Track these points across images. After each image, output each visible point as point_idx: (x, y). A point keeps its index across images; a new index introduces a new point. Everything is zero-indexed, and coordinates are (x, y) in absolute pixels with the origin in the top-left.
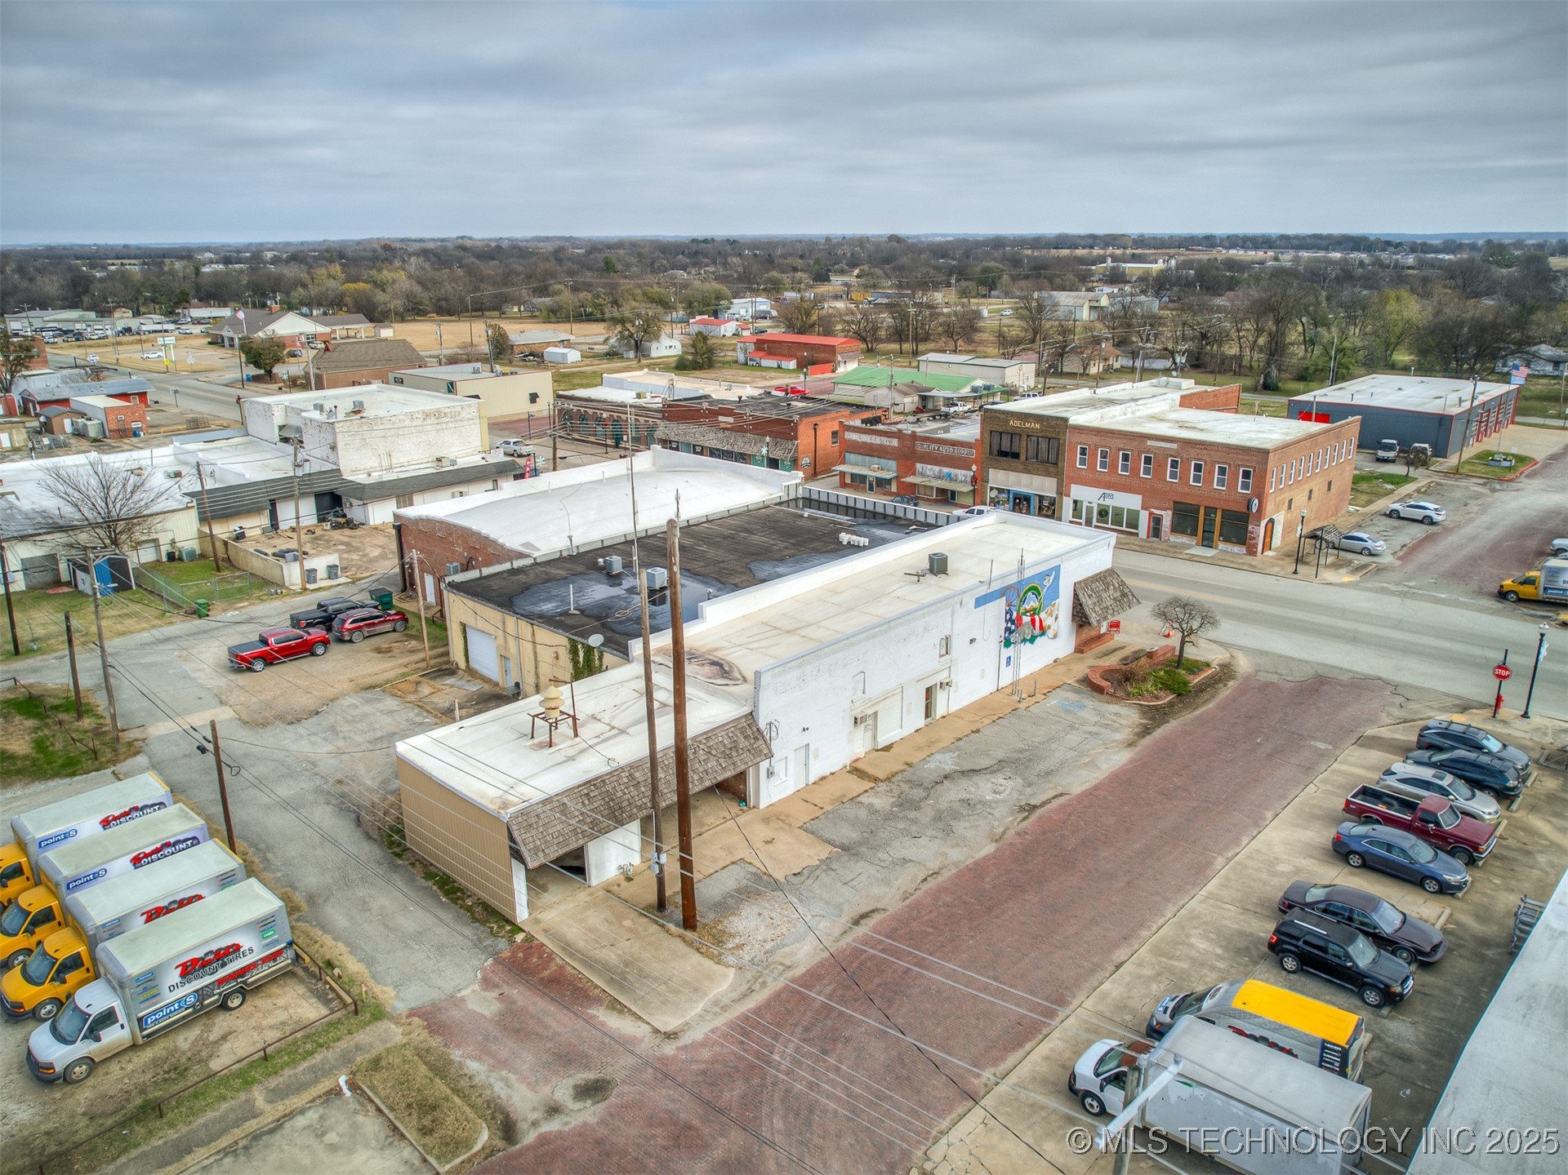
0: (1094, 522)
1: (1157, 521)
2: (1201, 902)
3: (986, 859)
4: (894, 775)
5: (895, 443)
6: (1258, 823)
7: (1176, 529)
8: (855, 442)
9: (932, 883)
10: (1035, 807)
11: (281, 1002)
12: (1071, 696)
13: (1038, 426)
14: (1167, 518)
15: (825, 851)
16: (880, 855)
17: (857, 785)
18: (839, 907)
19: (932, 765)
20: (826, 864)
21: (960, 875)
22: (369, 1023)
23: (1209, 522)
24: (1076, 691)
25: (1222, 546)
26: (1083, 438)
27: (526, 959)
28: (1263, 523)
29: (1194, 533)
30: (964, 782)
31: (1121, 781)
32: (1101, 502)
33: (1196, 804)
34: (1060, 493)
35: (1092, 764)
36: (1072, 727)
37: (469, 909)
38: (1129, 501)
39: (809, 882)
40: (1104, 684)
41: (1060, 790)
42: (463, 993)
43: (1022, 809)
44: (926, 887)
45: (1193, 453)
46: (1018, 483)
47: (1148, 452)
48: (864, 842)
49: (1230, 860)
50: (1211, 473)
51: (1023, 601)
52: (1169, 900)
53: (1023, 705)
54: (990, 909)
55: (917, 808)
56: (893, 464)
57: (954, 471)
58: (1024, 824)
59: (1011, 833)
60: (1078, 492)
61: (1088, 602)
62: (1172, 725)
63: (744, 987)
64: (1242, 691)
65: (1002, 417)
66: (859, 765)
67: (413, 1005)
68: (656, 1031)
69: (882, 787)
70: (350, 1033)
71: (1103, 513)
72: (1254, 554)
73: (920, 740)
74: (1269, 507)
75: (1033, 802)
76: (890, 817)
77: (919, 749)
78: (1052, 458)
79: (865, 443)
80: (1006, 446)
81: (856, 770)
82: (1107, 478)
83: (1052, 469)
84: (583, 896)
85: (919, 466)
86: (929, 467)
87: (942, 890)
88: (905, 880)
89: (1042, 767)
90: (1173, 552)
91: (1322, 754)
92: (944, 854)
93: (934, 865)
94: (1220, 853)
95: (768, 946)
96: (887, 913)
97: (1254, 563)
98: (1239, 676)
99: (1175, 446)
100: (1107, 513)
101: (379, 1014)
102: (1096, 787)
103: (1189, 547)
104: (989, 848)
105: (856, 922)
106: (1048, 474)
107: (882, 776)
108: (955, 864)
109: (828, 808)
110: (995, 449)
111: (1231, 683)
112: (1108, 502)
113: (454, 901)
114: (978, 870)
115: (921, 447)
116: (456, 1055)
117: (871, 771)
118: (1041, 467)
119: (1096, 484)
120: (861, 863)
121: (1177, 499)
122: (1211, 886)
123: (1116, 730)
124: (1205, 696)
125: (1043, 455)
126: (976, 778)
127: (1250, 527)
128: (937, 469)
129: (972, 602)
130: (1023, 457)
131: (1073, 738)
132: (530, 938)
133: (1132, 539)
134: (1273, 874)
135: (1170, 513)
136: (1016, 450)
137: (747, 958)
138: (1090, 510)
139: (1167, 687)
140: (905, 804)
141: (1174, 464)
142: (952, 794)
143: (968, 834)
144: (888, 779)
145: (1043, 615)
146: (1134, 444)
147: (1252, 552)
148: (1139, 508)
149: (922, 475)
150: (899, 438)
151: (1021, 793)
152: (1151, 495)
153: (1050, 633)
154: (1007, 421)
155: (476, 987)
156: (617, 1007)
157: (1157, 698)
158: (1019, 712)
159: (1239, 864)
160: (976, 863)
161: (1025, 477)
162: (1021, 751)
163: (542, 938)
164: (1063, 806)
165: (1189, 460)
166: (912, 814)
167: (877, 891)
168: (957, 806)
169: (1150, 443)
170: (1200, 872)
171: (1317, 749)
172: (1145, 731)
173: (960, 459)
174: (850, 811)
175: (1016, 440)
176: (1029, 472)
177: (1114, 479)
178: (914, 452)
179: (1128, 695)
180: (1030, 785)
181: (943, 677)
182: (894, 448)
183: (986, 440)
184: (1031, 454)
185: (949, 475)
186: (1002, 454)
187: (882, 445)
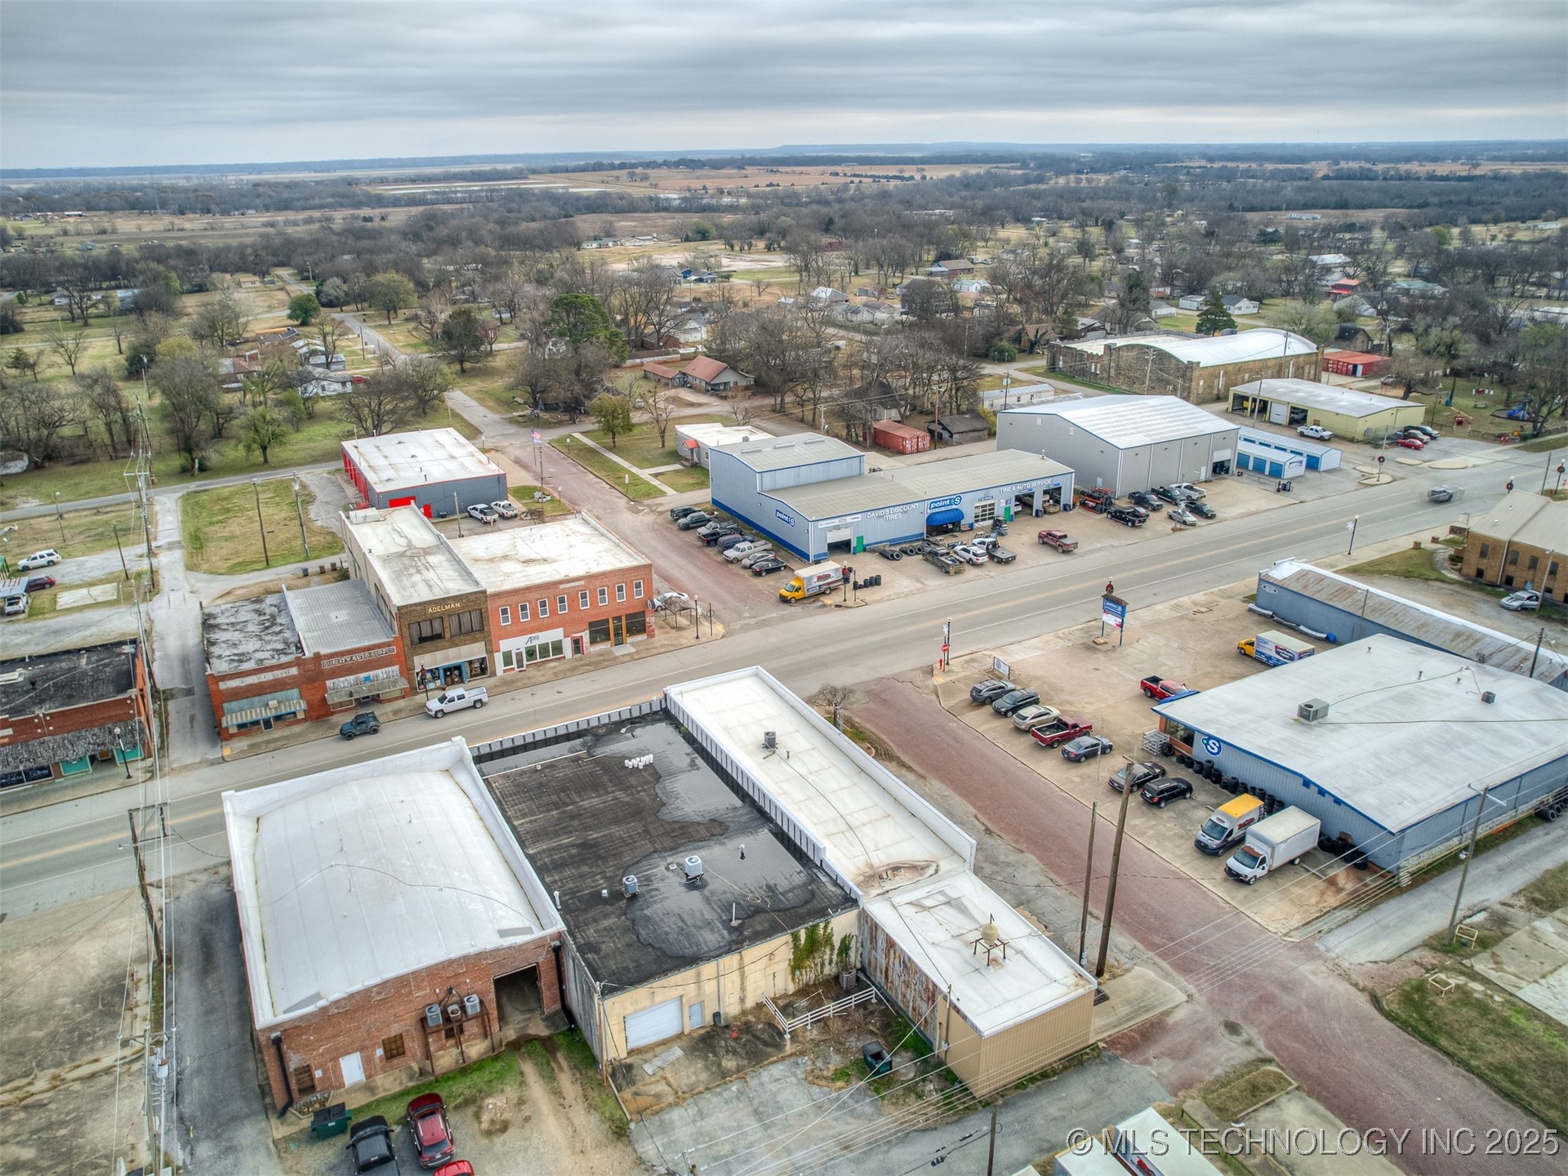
0: (525, 663)
1: (577, 643)
5: (294, 671)
7: (593, 642)
8: (240, 689)
10: (988, 830)
13: (458, 605)
14: (586, 636)
23: (618, 627)
25: (629, 640)
26: (503, 601)
27: (1123, 1044)
29: (610, 639)
32: (529, 645)
34: (490, 651)
38: (552, 635)
41: (971, 816)
42: (1154, 1074)
45: (597, 583)
46: (446, 658)
47: (561, 593)
50: (613, 593)
56: (294, 692)
57: (372, 674)
60: (506, 645)
63: (1151, 965)
65: (418, 607)
67: (1168, 1094)
68: (1187, 1002)
71: (531, 653)
72: (654, 636)
78: (476, 626)
79: (253, 686)
80: (426, 632)
82: (531, 625)
83: (478, 635)
85: (329, 683)
86: (343, 679)
99: (582, 583)
100: (535, 652)
102: (972, 803)
103: (614, 650)
106: (476, 641)
110: (416, 638)
112: (536, 643)
113: (1056, 1074)
115: (330, 664)
116: (1209, 1078)
118: (468, 637)
119: (521, 632)
121: (591, 620)
125: (466, 626)
127: (645, 619)
128: (351, 678)
130: (448, 636)
133: (562, 661)
135: (587, 632)
136: (438, 632)
138: (519, 655)
141: (584, 596)
146: (549, 591)
147: (650, 635)
148: (559, 638)
149: (336, 689)
150: (299, 665)
152: (567, 624)
154: (425, 610)
155: (1149, 1067)
161: (452, 652)
165: (594, 589)
169: (561, 587)
173: (378, 660)
175: (437, 624)
176: (457, 645)
177: (537, 623)
178: (320, 672)
182: (293, 677)
183: (406, 634)
184: (455, 629)
185: (367, 679)
186: (422, 640)
187: (275, 680)
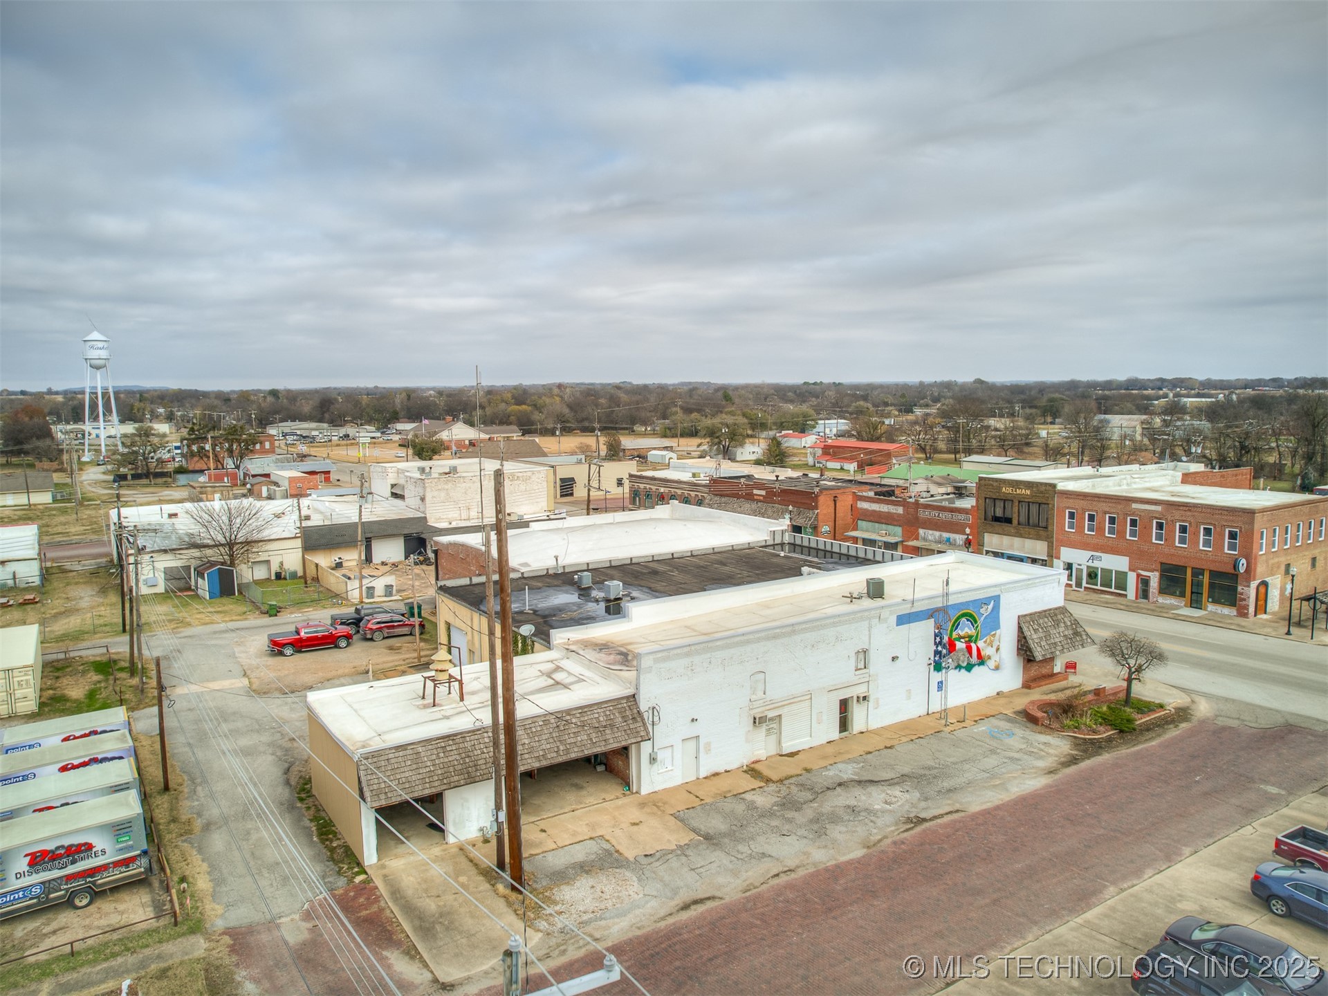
0: (1084, 584)
1: (1144, 583)
2: (1072, 929)
3: (850, 862)
4: (788, 778)
5: (900, 510)
6: (1170, 857)
7: (1163, 591)
8: (866, 510)
9: (784, 879)
10: (924, 820)
11: (121, 907)
12: (1004, 725)
13: (1028, 492)
14: (1154, 579)
15: (685, 837)
16: (740, 847)
17: (748, 783)
18: (675, 891)
19: (831, 773)
20: (682, 850)
21: (812, 875)
22: (183, 934)
23: (1197, 585)
24: (1010, 720)
25: (1211, 607)
26: (1071, 502)
27: (355, 898)
28: (1254, 584)
29: (1183, 595)
30: (857, 790)
31: (1028, 805)
32: (1090, 564)
33: (1102, 831)
34: (1050, 555)
35: (1003, 787)
36: (993, 752)
37: (332, 850)
38: (1116, 563)
39: (658, 864)
40: (1039, 714)
41: (957, 806)
42: (283, 920)
43: (909, 820)
44: (776, 881)
45: (1177, 514)
46: (1011, 547)
47: (1133, 514)
48: (730, 834)
49: (1123, 890)
50: (1197, 534)
51: (956, 625)
52: (1036, 923)
53: (948, 729)
54: (830, 910)
55: (798, 810)
56: (899, 530)
57: (952, 536)
58: (906, 835)
59: (889, 841)
60: (1068, 554)
61: (1033, 637)
62: (1105, 757)
63: (544, 952)
64: (1192, 733)
65: (995, 484)
66: (757, 767)
67: (232, 925)
68: (436, 980)
69: (772, 787)
70: (160, 942)
71: (1092, 575)
72: (1245, 615)
73: (830, 750)
74: (1260, 569)
75: (923, 815)
76: (768, 814)
77: (825, 757)
78: (1042, 523)
79: (874, 511)
80: (999, 513)
81: (752, 771)
82: (1095, 541)
83: (1042, 533)
84: (437, 851)
85: (921, 531)
86: (931, 532)
87: (790, 886)
88: (754, 873)
89: (946, 784)
90: (1160, 612)
91: (1272, 799)
92: (807, 854)
93: (791, 863)
94: (1114, 883)
95: (585, 917)
96: (723, 902)
97: (1243, 624)
98: (1195, 719)
99: (1159, 508)
100: (1096, 575)
101: (197, 927)
102: (998, 808)
103: (1177, 608)
104: (859, 853)
105: (686, 907)
106: (1038, 538)
107: (775, 778)
108: (814, 864)
109: (708, 800)
110: (991, 513)
111: (1184, 725)
112: (1096, 564)
113: (322, 841)
114: (836, 872)
115: (924, 514)
116: (241, 974)
117: (766, 772)
118: (1032, 531)
119: (1084, 546)
120: (718, 853)
121: (1164, 561)
122: (1090, 915)
123: (1041, 758)
124: (1151, 734)
125: (1033, 519)
126: (873, 789)
127: (1239, 588)
128: (937, 534)
129: (893, 619)
130: (1015, 522)
131: (991, 761)
132: (369, 880)
133: (1121, 599)
134: (1170, 910)
135: (1157, 574)
136: (1008, 515)
137: (560, 925)
138: (1080, 571)
139: (1106, 721)
140: (789, 804)
141: (1160, 526)
142: (841, 799)
143: (840, 837)
144: (781, 781)
145: (981, 644)
146: (1120, 507)
147: (1243, 613)
148: (1126, 569)
149: (925, 539)
150: (904, 506)
151: (913, 805)
152: (1138, 557)
153: (991, 663)
154: (1000, 488)
155: (297, 917)
156: (412, 953)
157: (1095, 732)
158: (942, 734)
159: (1132, 895)
160: (837, 866)
161: (1017, 541)
162: (929, 768)
163: (379, 882)
164: (955, 821)
165: (1174, 522)
166: (790, 814)
167: (721, 880)
168: (841, 812)
169: (1134, 506)
170: (1083, 898)
171: (1266, 792)
172: (1073, 761)
173: (957, 524)
174: (729, 805)
175: (1008, 505)
176: (1021, 536)
177: (1101, 541)
178: (917, 518)
179: (1063, 728)
180: (926, 799)
181: (861, 690)
182: (899, 515)
183: (982, 507)
184: (1023, 519)
185: (948, 540)
186: (996, 519)
187: (889, 513)
